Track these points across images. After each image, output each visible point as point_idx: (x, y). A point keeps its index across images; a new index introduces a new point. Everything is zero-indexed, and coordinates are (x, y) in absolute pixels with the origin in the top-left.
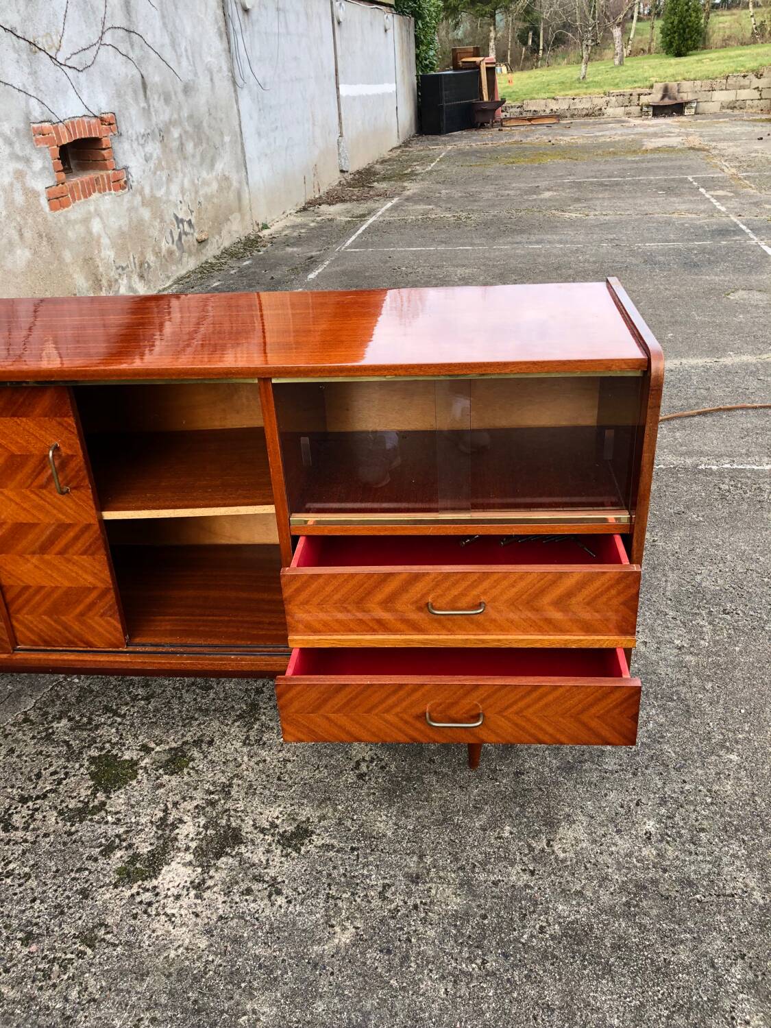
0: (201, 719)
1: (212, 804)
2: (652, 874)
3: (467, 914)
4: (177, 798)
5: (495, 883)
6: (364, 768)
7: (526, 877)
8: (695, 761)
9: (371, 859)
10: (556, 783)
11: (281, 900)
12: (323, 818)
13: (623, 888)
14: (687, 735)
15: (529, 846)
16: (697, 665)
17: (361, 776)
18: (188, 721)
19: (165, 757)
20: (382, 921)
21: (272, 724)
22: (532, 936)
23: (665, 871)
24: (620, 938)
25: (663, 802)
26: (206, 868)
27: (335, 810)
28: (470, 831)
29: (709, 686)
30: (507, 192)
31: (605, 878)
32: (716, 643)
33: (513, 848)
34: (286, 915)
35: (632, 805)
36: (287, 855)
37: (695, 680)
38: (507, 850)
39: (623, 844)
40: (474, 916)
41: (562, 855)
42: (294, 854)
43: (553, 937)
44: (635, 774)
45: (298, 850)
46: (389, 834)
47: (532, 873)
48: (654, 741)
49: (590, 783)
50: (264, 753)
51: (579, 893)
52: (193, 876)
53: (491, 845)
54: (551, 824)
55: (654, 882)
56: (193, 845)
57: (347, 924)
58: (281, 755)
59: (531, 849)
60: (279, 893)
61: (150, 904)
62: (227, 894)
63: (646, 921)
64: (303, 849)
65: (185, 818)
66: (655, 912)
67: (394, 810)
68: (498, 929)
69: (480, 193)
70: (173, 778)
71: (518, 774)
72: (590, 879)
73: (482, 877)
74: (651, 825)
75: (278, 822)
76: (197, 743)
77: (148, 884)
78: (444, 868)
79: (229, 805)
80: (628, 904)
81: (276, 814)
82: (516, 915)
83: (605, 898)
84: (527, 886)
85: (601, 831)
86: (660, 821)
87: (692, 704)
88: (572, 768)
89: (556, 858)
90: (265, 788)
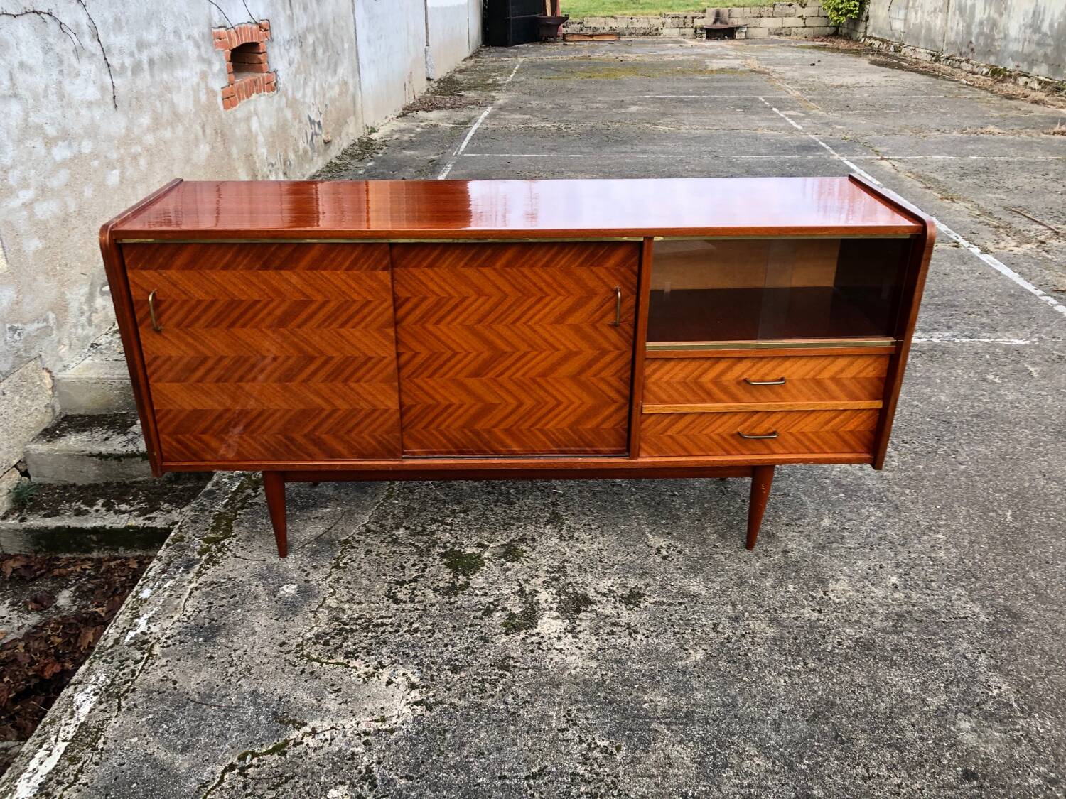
1: (555, 579)
2: (905, 608)
3: (781, 637)
4: (526, 577)
5: (795, 619)
6: (664, 553)
7: (816, 614)
8: (913, 540)
10: (816, 557)
11: (640, 637)
12: (647, 585)
13: (888, 617)
14: (902, 523)
15: (811, 596)
17: (665, 558)
22: (834, 647)
23: (914, 606)
24: (896, 645)
25: (898, 565)
26: (572, 620)
29: (908, 491)
31: (872, 613)
33: (800, 598)
35: (877, 568)
36: (631, 609)
37: (896, 488)
38: (796, 599)
39: (879, 592)
40: (788, 638)
41: (837, 600)
44: (872, 549)
45: (638, 606)
47: (820, 611)
48: (879, 528)
49: (842, 556)
50: (580, 546)
51: (858, 622)
52: (564, 625)
53: (783, 597)
54: (822, 582)
55: (909, 612)
57: (697, 648)
58: (594, 546)
59: (814, 598)
60: (636, 632)
61: (539, 643)
63: (910, 634)
66: (915, 629)
68: (808, 644)
70: (515, 564)
71: (785, 552)
72: (863, 613)
73: (784, 616)
74: (894, 580)
75: (614, 589)
76: (523, 540)
77: (532, 631)
80: (894, 626)
81: (610, 584)
82: (818, 637)
83: (877, 624)
84: (818, 619)
85: (860, 585)
86: (901, 577)
87: (899, 503)
88: (824, 547)
89: (834, 602)
90: (592, 567)
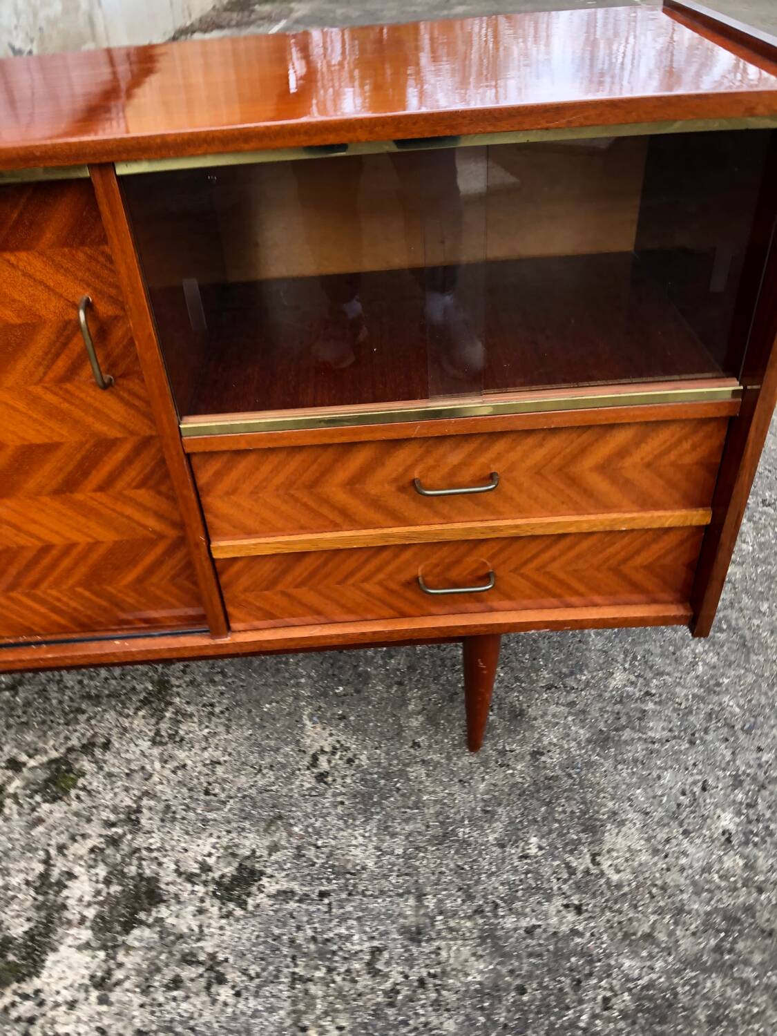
0: (91, 710)
1: (114, 842)
2: (743, 897)
3: (496, 987)
4: (63, 839)
5: (530, 931)
6: (324, 764)
7: (571, 917)
8: (767, 718)
9: (349, 908)
10: (589, 765)
11: (225, 993)
12: (274, 848)
13: (708, 926)
14: (750, 678)
15: (568, 866)
16: (744, 578)
17: (321, 777)
18: (72, 716)
19: (42, 775)
20: (377, 1013)
21: (190, 709)
22: (594, 1016)
23: (760, 890)
24: (718, 1005)
25: (737, 782)
26: (111, 948)
27: (291, 834)
28: (483, 849)
29: (764, 607)
30: (413, 9)
31: (680, 911)
32: (762, 546)
33: (546, 871)
34: (234, 1018)
35: (697, 789)
36: (228, 915)
37: (746, 600)
38: (538, 876)
39: (696, 853)
40: (507, 990)
41: (615, 878)
42: (239, 912)
43: (624, 1015)
44: (692, 743)
45: (242, 905)
46: (370, 864)
47: (579, 910)
48: (709, 691)
49: (635, 761)
50: (181, 755)
51: (649, 937)
52: (93, 966)
53: (515, 870)
54: (593, 828)
55: (749, 910)
56: (91, 913)
57: (326, 1023)
58: (206, 754)
59: (572, 871)
60: (221, 980)
61: (31, 1021)
62: (146, 991)
63: (748, 973)
64: (250, 901)
65: (78, 870)
66: (757, 958)
67: (372, 826)
68: (544, 1009)
69: (382, 10)
70: (55, 806)
71: (536, 754)
72: (660, 911)
73: (509, 922)
74: (727, 820)
75: (211, 861)
76: (87, 748)
77: (28, 988)
78: (455, 914)
79: (140, 841)
80: (718, 949)
81: (208, 849)
82: (566, 981)
83: (686, 944)
84: (575, 932)
85: (662, 835)
86: (739, 813)
87: (748, 634)
88: (607, 739)
89: (608, 882)
90: (188, 808)
